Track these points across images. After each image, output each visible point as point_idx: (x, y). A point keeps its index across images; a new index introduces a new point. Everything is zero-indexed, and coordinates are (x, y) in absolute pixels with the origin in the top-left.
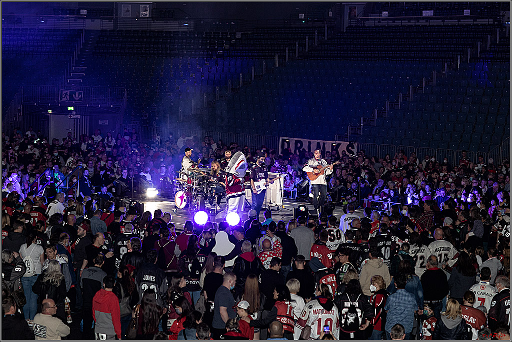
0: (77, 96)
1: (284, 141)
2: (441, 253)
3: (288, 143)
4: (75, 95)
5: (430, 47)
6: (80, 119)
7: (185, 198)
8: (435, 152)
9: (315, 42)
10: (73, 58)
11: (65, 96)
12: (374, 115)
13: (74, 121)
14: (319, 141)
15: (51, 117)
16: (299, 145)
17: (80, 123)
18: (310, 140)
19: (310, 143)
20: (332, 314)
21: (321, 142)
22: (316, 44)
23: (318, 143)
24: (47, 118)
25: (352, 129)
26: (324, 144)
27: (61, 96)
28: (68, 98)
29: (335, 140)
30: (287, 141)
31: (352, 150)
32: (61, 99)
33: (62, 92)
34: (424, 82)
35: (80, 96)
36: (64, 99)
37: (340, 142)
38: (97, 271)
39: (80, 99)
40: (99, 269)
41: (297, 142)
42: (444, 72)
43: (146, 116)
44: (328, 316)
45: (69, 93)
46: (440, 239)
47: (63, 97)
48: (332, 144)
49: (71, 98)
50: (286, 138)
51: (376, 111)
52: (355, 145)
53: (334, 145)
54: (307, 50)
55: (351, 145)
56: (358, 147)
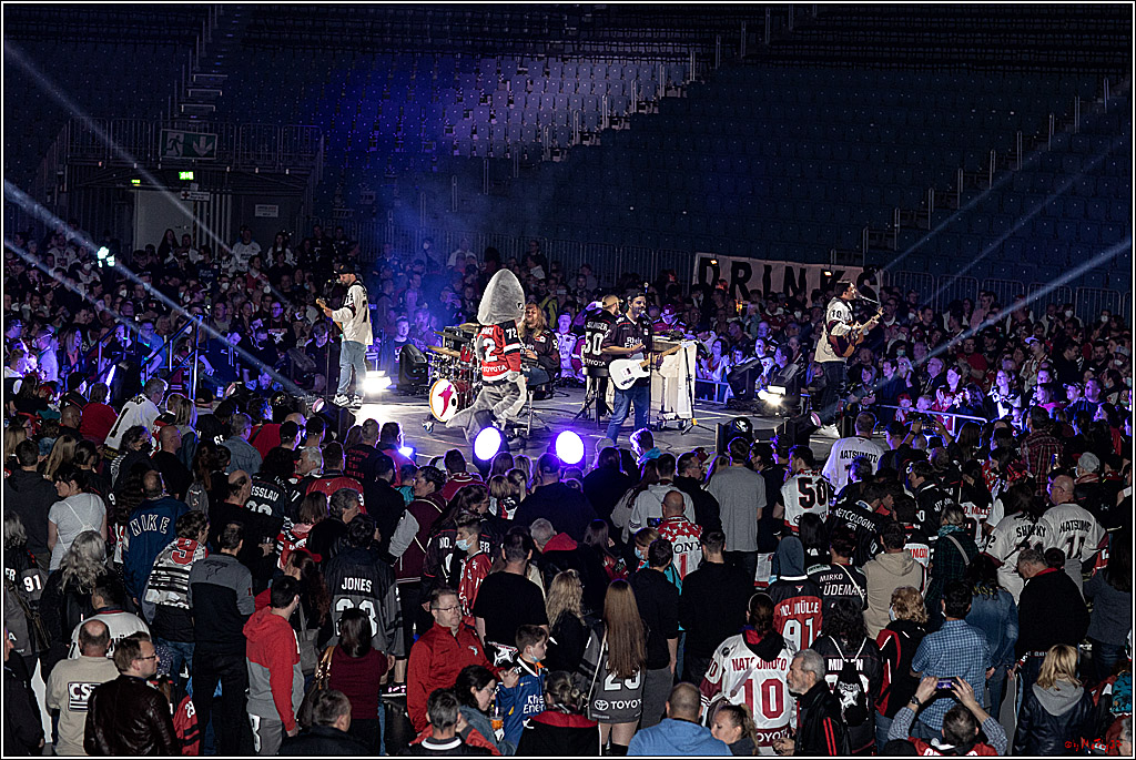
0: (202, 146)
1: (705, 262)
2: (1072, 533)
3: (716, 269)
4: (198, 143)
5: (1068, 39)
6: (209, 202)
7: (454, 396)
8: (1074, 295)
9: (786, 22)
10: (194, 53)
11: (174, 144)
12: (926, 203)
13: (196, 206)
14: (790, 264)
15: (140, 197)
16: (741, 273)
17: (208, 211)
18: (769, 262)
19: (768, 269)
20: (778, 669)
21: (796, 266)
22: (791, 28)
23: (789, 270)
24: (128, 198)
25: (872, 236)
26: (803, 272)
27: (164, 145)
28: (180, 149)
29: (829, 263)
30: (714, 262)
31: (872, 287)
32: (164, 153)
33: (165, 134)
34: (1052, 124)
35: (210, 147)
36: (171, 154)
37: (841, 268)
38: (226, 565)
39: (210, 154)
40: (232, 559)
41: (736, 266)
42: (1100, 101)
43: (371, 197)
44: (770, 673)
45: (182, 139)
46: (1069, 502)
47: (169, 145)
48: (823, 271)
49: (189, 151)
50: (710, 256)
51: (931, 193)
52: (879, 275)
53: (828, 274)
54: (767, 42)
55: (868, 275)
56: (885, 278)
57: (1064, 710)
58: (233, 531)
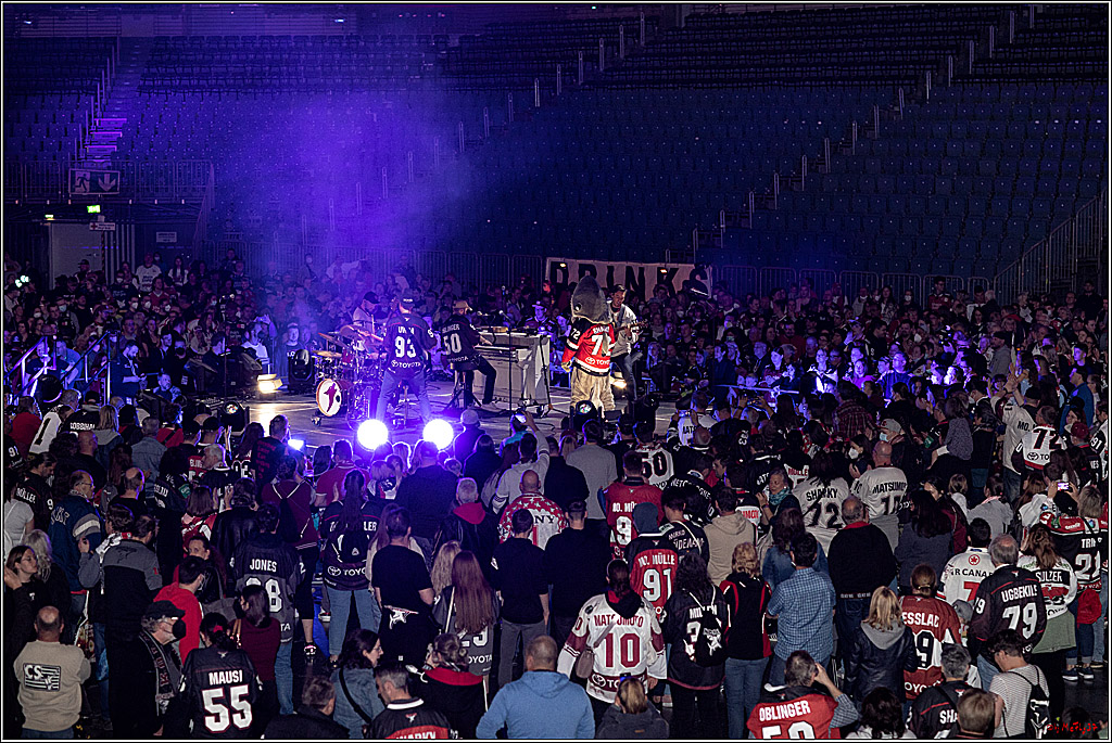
0: (107, 183)
1: (555, 266)
2: (886, 494)
3: (565, 271)
4: (103, 180)
5: (866, 56)
6: (114, 232)
7: (338, 393)
8: (880, 281)
9: (618, 52)
10: (96, 101)
11: (82, 182)
12: (748, 205)
13: (103, 236)
14: (630, 264)
15: (53, 232)
17: (115, 239)
18: (611, 263)
19: (611, 269)
20: (636, 625)
21: (636, 266)
22: (622, 56)
23: (629, 270)
24: (44, 231)
25: (701, 237)
26: (642, 270)
27: (73, 182)
28: (88, 187)
29: (664, 261)
30: (563, 265)
31: (703, 281)
32: (73, 190)
33: (73, 173)
34: (855, 130)
35: (113, 183)
36: (79, 190)
37: (674, 265)
38: (135, 550)
39: (113, 189)
40: (141, 546)
41: (583, 268)
42: (896, 109)
43: (258, 221)
44: (628, 628)
45: (88, 176)
46: (885, 466)
47: (78, 183)
48: (660, 268)
49: (95, 186)
50: (559, 260)
51: (751, 196)
52: (708, 271)
53: (664, 271)
54: (601, 70)
55: (699, 270)
56: (714, 274)
57: (890, 644)
58: (145, 521)
